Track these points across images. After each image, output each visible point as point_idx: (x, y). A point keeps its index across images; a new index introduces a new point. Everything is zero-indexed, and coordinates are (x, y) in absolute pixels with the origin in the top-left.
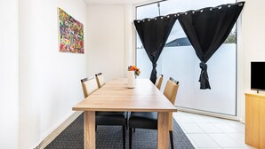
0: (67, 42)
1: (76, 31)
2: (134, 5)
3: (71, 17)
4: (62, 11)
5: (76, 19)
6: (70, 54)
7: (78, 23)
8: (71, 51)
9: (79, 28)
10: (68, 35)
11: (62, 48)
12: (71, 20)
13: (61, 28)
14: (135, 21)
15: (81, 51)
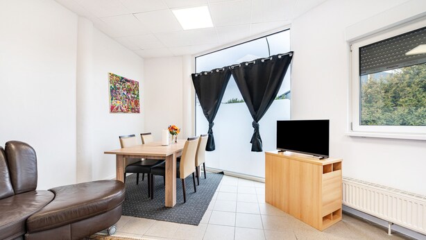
0: (118, 103)
1: (129, 91)
2: (192, 55)
3: (123, 78)
4: (113, 75)
5: (129, 78)
6: (122, 114)
7: (132, 82)
8: (122, 111)
9: (133, 87)
10: (119, 97)
11: (113, 109)
12: (123, 80)
13: (111, 91)
14: (193, 75)
15: (136, 110)
